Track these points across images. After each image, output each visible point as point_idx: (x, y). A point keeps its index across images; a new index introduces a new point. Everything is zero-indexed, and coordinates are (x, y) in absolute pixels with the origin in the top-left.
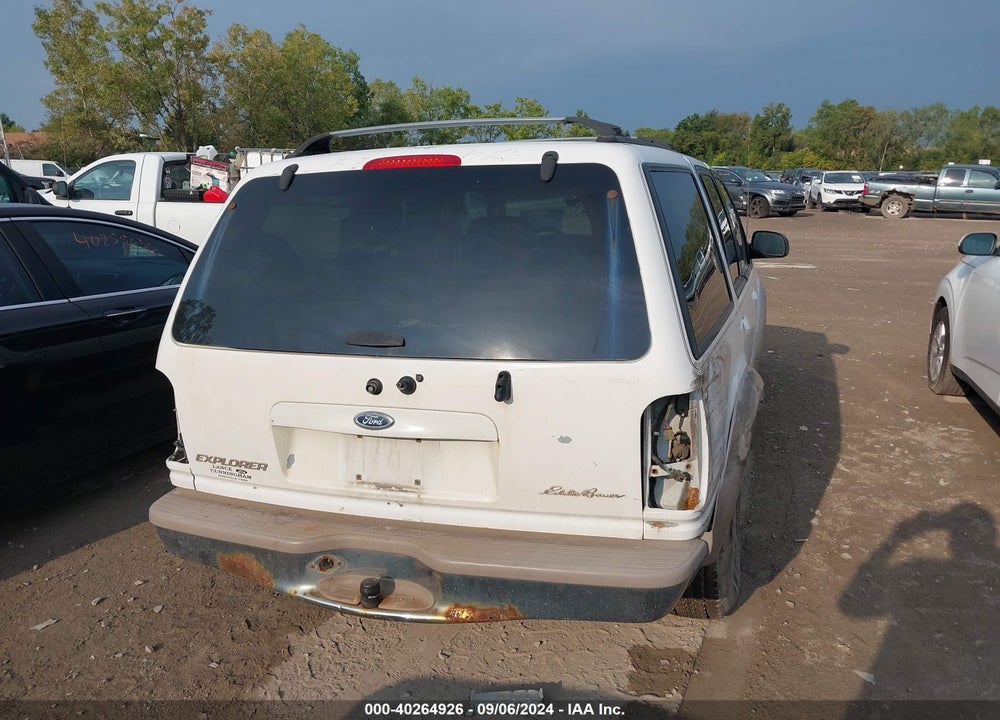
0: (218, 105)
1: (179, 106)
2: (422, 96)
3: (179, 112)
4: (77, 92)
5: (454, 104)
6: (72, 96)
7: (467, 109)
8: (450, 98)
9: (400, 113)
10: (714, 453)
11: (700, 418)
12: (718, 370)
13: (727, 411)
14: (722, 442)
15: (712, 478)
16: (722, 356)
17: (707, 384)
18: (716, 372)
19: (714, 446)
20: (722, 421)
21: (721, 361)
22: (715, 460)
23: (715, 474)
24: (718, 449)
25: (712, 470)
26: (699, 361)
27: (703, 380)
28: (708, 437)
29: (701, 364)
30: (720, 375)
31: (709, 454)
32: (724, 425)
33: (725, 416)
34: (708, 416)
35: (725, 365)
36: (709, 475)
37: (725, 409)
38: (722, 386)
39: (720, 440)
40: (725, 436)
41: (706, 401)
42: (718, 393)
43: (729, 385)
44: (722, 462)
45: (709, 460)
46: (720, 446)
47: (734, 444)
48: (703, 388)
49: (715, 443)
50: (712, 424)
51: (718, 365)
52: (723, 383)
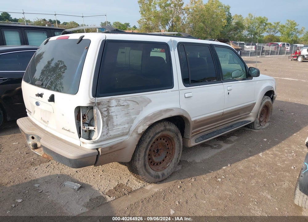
0: (184, 23)
1: (173, 23)
2: (251, 19)
3: (172, 25)
4: (146, 19)
5: (261, 22)
6: (145, 20)
7: (266, 24)
8: (260, 20)
9: (241, 25)
10: (114, 127)
11: (98, 115)
12: (125, 104)
13: (136, 117)
14: (126, 126)
15: (107, 134)
16: (134, 100)
17: (106, 106)
18: (121, 104)
19: (116, 125)
20: (128, 120)
21: (132, 102)
22: (114, 129)
23: (112, 133)
24: (121, 127)
25: (108, 132)
26: (96, 98)
27: (99, 104)
28: (103, 121)
29: (98, 99)
30: (128, 105)
31: (103, 126)
32: (132, 121)
33: (132, 119)
34: (106, 115)
35: (138, 104)
36: (102, 132)
37: (133, 117)
38: (129, 109)
39: (124, 125)
40: (132, 125)
41: (105, 111)
42: (124, 110)
43: (142, 110)
44: (125, 131)
45: (103, 128)
46: (124, 126)
47: (137, 128)
48: (100, 106)
49: (118, 125)
50: (115, 119)
51: (126, 102)
52: (131, 108)
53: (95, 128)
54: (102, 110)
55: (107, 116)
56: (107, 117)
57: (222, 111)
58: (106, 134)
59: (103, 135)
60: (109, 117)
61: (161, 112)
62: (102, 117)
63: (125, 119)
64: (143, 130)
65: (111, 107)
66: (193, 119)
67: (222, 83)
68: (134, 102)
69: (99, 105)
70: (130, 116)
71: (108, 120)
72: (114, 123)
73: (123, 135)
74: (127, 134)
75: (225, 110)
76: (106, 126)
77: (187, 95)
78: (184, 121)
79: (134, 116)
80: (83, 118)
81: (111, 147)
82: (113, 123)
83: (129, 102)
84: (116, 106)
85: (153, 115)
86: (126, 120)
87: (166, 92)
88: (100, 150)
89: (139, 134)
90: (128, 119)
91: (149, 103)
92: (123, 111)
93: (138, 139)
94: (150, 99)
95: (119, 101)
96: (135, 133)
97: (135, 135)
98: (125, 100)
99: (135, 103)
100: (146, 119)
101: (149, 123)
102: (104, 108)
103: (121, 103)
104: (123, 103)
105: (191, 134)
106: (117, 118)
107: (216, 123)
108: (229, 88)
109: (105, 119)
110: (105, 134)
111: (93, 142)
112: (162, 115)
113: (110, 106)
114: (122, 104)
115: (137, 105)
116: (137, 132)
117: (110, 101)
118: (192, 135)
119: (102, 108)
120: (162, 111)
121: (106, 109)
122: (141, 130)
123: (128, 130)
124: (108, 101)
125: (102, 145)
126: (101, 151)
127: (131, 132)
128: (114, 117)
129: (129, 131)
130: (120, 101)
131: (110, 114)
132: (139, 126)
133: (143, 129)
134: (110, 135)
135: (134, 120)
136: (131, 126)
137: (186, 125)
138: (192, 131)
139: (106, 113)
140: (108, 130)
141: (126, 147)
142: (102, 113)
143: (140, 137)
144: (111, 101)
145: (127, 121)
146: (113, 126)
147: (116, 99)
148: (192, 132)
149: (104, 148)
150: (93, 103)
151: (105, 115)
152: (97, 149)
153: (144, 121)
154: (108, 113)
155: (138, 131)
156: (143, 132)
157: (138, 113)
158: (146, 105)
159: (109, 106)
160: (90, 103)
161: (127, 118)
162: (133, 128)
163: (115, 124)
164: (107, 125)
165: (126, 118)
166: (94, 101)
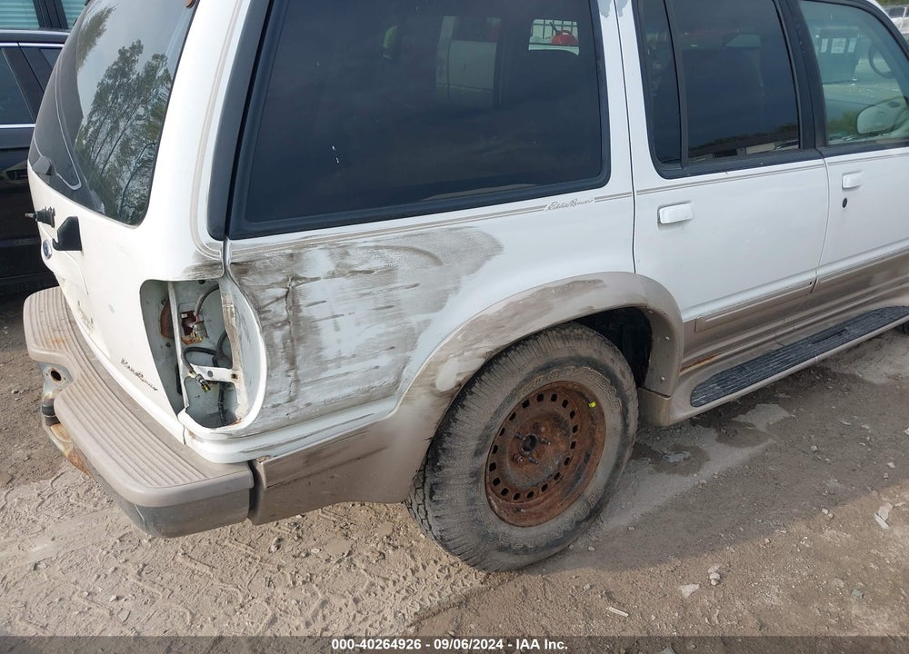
10: (326, 369)
11: (242, 319)
12: (376, 264)
13: (427, 323)
14: (384, 360)
15: (291, 400)
16: (420, 248)
17: (280, 278)
18: (357, 266)
19: (332, 361)
20: (393, 333)
21: (407, 255)
22: (324, 375)
23: (315, 395)
24: (358, 368)
25: (297, 391)
26: (229, 242)
27: (242, 269)
28: (270, 346)
29: (240, 248)
30: (389, 271)
31: (271, 368)
32: (410, 340)
33: (412, 329)
34: (282, 319)
35: (436, 261)
36: (268, 394)
37: (415, 319)
38: (397, 288)
39: (375, 356)
40: (408, 354)
41: (278, 299)
42: (369, 294)
43: (456, 289)
44: (376, 383)
45: (269, 376)
46: (374, 363)
47: (432, 369)
48: (248, 280)
49: (344, 358)
50: (327, 335)
51: (382, 257)
52: (406, 284)
53: (234, 376)
54: (261, 295)
55: (287, 322)
56: (287, 327)
57: (810, 276)
58: (287, 398)
59: (274, 406)
60: (297, 324)
61: (543, 296)
62: (263, 329)
63: (378, 330)
64: (461, 379)
65: (307, 280)
66: (687, 316)
67: (822, 156)
68: (416, 256)
69: (245, 272)
70: (400, 316)
71: (294, 340)
72: (323, 353)
73: (369, 398)
74: (387, 393)
75: (822, 272)
76: (287, 366)
77: (667, 216)
78: (647, 322)
79: (422, 317)
80: (187, 331)
81: (312, 456)
82: (321, 349)
83: (395, 257)
84: (332, 275)
85: (507, 308)
86: (382, 335)
87: (573, 203)
88: (260, 468)
89: (442, 395)
90: (392, 329)
91: (488, 257)
92: (365, 297)
93: (437, 416)
94: (494, 241)
95: (347, 254)
96: (420, 390)
97: (423, 397)
98: (377, 248)
99: (423, 259)
100: (476, 327)
101: (488, 346)
102: (269, 287)
103: (355, 262)
104: (366, 261)
105: (676, 367)
106: (337, 329)
107: (780, 323)
108: (848, 181)
109: (278, 335)
110: (280, 398)
111: (225, 437)
112: (550, 309)
113: (301, 275)
114: (361, 264)
115: (435, 268)
116: (433, 385)
117: (299, 254)
118: (681, 374)
119: (263, 289)
120: (550, 289)
121: (280, 292)
122: (449, 377)
123: (390, 379)
124: (291, 256)
125: (271, 447)
126: (266, 473)
127: (405, 387)
128: (321, 324)
129: (398, 382)
130: (351, 252)
131: (305, 312)
132: (443, 362)
133: (459, 374)
134: (308, 405)
135: (420, 333)
136: (406, 361)
137: (657, 339)
138: (680, 358)
139: (281, 310)
140: (297, 381)
141: (385, 448)
142: (260, 310)
143: (446, 406)
144: (308, 255)
145: (384, 338)
146: (322, 364)
147: (329, 245)
148: (684, 361)
149: (278, 460)
150: (212, 266)
151: (276, 319)
152: (251, 464)
153: (465, 338)
154: (295, 307)
155: (438, 383)
156: (459, 385)
157: (438, 303)
158: (478, 266)
159: (295, 278)
160: (196, 269)
161: (383, 325)
162: (413, 370)
163: (329, 353)
164: (292, 362)
165: (381, 328)
166: (219, 258)
